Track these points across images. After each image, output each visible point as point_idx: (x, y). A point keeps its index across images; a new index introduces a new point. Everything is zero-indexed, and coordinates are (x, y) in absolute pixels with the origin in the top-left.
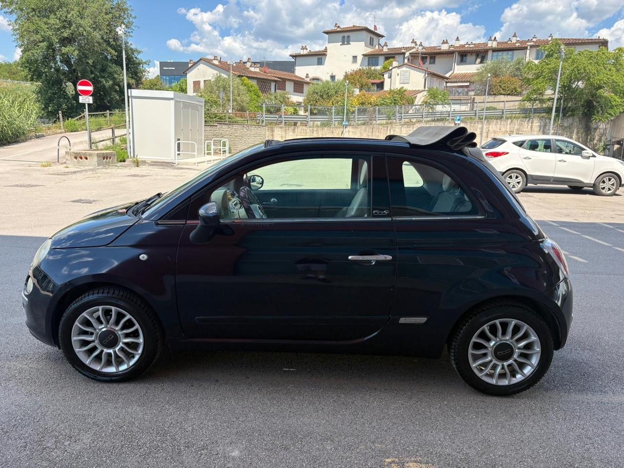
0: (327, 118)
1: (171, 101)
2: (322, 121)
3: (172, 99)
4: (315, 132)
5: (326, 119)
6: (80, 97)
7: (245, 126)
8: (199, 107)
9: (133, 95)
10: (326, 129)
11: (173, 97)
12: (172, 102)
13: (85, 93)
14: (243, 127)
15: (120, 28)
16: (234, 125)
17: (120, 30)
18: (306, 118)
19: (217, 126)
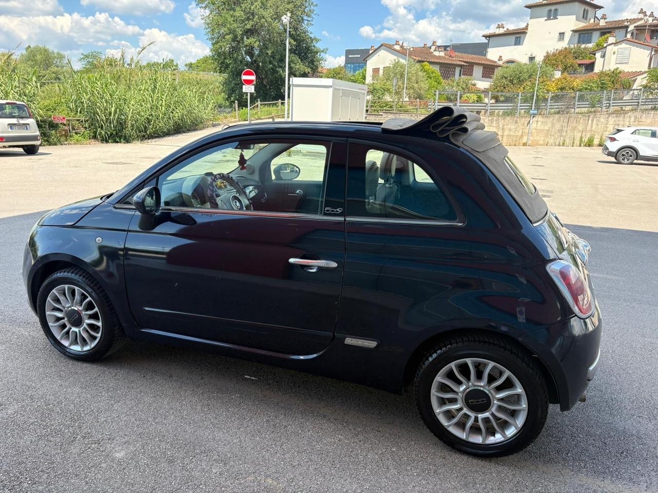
0: (511, 106)
1: (330, 88)
2: (505, 109)
3: (331, 87)
4: (494, 122)
5: (510, 108)
6: (244, 87)
7: (414, 115)
8: (361, 95)
9: (294, 83)
10: (508, 118)
11: (331, 85)
12: (331, 90)
13: (249, 82)
14: (411, 116)
15: (285, 16)
16: (401, 115)
17: (286, 18)
18: (485, 106)
19: (382, 115)
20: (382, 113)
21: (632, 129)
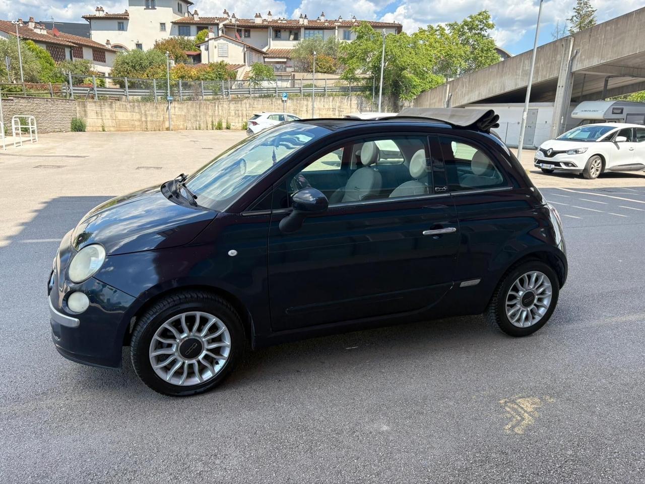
0: (148, 92)
2: (143, 95)
4: (136, 108)
5: (147, 94)
7: (50, 100)
10: (148, 104)
14: (47, 101)
16: (35, 99)
18: (124, 92)
19: (12, 100)
20: (12, 98)
21: (267, 114)
